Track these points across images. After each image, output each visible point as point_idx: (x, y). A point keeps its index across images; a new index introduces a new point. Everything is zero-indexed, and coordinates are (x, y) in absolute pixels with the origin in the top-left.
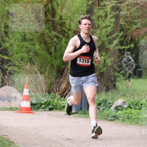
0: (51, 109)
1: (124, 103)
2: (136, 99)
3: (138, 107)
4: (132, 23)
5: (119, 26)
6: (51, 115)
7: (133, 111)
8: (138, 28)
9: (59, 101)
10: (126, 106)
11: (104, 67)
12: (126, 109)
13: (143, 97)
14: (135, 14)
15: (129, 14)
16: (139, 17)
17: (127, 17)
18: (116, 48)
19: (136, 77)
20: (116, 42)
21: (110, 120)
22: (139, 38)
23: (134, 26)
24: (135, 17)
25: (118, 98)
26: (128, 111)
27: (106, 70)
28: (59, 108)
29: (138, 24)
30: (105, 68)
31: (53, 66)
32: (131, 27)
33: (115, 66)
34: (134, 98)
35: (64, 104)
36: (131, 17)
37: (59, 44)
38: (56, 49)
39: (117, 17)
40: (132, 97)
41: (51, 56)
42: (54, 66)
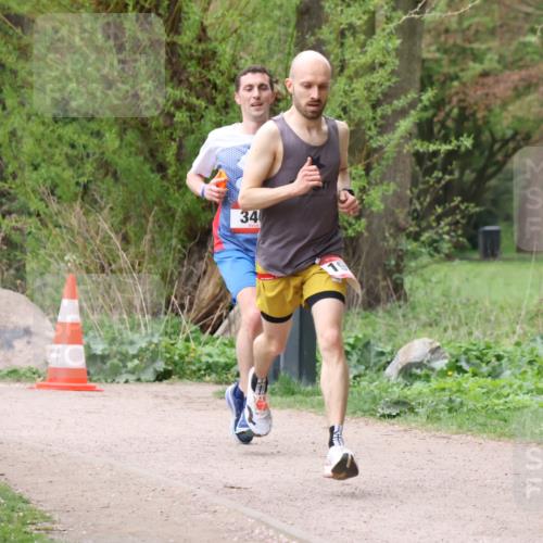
0: (162, 376)
1: (434, 351)
2: (479, 337)
3: (485, 369)
4: (464, 54)
5: (417, 67)
6: (165, 398)
7: (469, 383)
8: (485, 74)
9: (192, 344)
10: (440, 364)
11: (358, 218)
12: (443, 374)
13: (506, 328)
14: (476, 20)
15: (454, 20)
16: (492, 32)
17: (447, 31)
18: (407, 148)
19: (476, 255)
20: (405, 125)
21: (383, 416)
22: (488, 109)
23: (471, 64)
24: (477, 32)
25: (411, 336)
26: (451, 381)
27: (368, 228)
28: (194, 372)
29: (489, 56)
30: (363, 221)
31: (169, 213)
32: (463, 70)
33: (401, 215)
34: (470, 334)
35: (210, 355)
36: (463, 31)
37: (193, 132)
38: (184, 151)
39: (411, 31)
40: (464, 330)
41: (164, 177)
42: (173, 216)
